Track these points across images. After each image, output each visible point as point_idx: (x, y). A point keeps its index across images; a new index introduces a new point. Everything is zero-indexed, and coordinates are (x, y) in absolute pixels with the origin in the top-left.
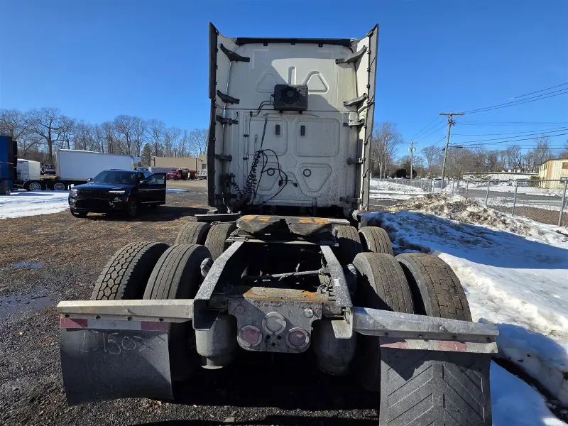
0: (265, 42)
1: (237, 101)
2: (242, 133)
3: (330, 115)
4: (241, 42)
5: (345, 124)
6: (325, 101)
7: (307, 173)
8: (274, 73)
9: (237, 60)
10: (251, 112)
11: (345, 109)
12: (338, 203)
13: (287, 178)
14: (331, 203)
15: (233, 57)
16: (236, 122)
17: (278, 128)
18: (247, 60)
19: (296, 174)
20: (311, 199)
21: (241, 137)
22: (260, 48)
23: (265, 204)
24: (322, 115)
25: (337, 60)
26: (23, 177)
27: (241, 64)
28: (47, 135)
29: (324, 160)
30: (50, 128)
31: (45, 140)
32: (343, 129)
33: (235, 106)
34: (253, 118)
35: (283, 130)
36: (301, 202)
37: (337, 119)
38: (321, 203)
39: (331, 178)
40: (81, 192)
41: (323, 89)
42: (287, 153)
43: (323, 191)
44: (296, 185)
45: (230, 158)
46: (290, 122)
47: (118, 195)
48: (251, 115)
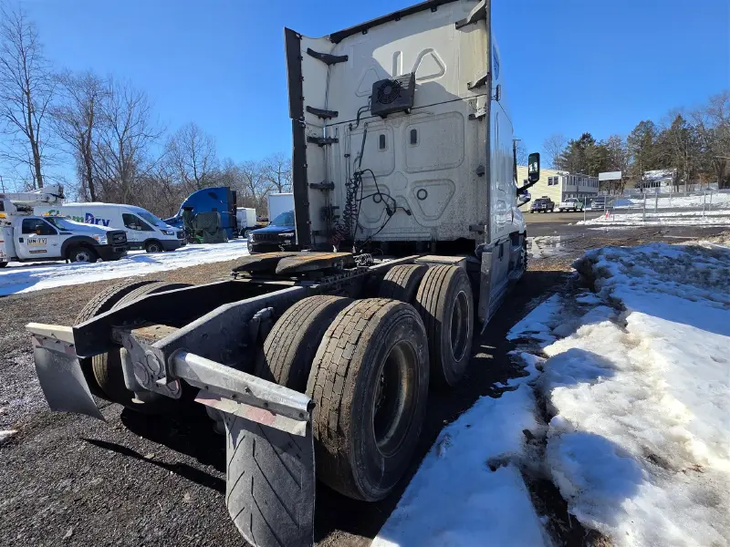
0: (363, 29)
1: (335, 114)
2: (342, 153)
3: (450, 107)
4: (337, 38)
5: (472, 117)
6: (442, 89)
7: (421, 195)
8: (376, 66)
9: (334, 63)
10: (351, 125)
11: (470, 94)
12: (467, 234)
13: (395, 204)
14: (456, 234)
15: (330, 60)
16: (336, 141)
17: (382, 138)
18: (345, 59)
19: (406, 197)
20: (429, 230)
21: (343, 158)
22: (359, 39)
23: (373, 240)
24: (439, 110)
25: (456, 23)
26: (243, 225)
27: (339, 65)
28: (277, 181)
29: (443, 175)
30: (279, 173)
31: (276, 187)
32: (469, 124)
33: (334, 120)
34: (354, 132)
35: (388, 142)
36: (415, 235)
37: (460, 111)
38: (443, 235)
39: (455, 199)
40: (256, 237)
41: (438, 70)
42: (395, 171)
43: (444, 218)
44: (409, 213)
45: (332, 186)
46: (397, 129)
47: (288, 238)
48: (351, 129)
